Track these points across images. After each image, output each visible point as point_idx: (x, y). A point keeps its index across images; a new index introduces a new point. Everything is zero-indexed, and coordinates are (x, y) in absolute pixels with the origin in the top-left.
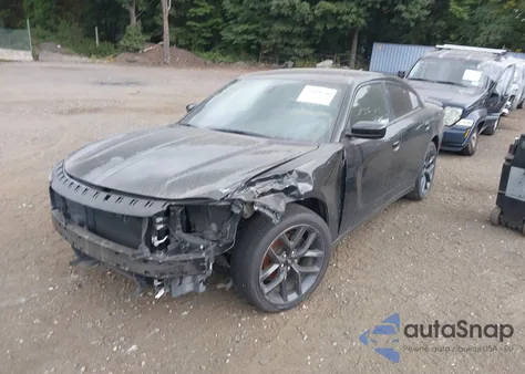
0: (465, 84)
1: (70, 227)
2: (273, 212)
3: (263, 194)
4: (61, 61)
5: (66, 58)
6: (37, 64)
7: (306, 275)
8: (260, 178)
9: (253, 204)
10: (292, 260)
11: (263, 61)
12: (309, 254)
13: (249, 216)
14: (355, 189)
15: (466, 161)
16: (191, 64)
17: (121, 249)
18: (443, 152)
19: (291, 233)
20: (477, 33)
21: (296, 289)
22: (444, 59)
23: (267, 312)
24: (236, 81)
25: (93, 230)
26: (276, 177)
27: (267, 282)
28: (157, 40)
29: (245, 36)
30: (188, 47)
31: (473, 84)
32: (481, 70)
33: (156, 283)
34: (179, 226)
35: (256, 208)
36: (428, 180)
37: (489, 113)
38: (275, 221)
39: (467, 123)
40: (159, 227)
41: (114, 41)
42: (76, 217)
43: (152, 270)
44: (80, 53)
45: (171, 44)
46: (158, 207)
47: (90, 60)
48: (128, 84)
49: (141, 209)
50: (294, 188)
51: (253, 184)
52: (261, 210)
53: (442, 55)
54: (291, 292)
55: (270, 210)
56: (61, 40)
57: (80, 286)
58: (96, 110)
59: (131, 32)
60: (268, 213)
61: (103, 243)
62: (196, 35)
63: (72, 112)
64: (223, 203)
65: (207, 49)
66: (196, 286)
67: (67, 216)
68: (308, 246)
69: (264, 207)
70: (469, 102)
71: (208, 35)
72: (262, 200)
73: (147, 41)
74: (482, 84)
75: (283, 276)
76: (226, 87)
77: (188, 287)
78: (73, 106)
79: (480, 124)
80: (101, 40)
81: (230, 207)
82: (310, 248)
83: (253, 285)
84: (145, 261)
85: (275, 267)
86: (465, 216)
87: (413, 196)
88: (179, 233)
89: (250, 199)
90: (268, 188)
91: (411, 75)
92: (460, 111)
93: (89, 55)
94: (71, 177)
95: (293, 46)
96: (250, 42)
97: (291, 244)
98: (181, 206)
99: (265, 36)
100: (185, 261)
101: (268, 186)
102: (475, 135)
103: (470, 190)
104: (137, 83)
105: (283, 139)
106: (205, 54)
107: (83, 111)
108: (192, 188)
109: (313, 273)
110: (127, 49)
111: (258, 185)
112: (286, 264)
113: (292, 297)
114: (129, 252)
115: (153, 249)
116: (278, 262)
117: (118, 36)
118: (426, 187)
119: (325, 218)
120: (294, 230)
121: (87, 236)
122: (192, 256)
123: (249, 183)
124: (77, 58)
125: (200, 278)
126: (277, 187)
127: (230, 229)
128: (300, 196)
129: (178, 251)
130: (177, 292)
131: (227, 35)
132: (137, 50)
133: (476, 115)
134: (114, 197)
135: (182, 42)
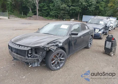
0: (100, 24)
1: (12, 53)
2: (53, 49)
3: (51, 46)
4: (14, 19)
5: (15, 18)
6: (9, 19)
7: (61, 63)
8: (51, 43)
9: (49, 48)
10: (58, 60)
11: (59, 19)
12: (62, 58)
13: (48, 50)
14: (72, 46)
15: (100, 40)
16: (43, 20)
17: (22, 57)
18: (94, 38)
19: (58, 54)
20: (106, 13)
21: (59, 66)
22: (96, 19)
23: (53, 70)
24: (49, 24)
25: (17, 53)
26: (54, 43)
27: (53, 64)
28: (35, 14)
29: (55, 14)
30: (42, 16)
31: (102, 24)
32: (103, 21)
33: (29, 64)
34: (34, 52)
35: (49, 49)
36: (91, 44)
37: (105, 30)
38: (53, 51)
39: (100, 32)
40: (30, 53)
41: (26, 15)
42: (14, 51)
43: (28, 61)
44: (18, 17)
45: (39, 15)
46: (29, 48)
47: (21, 19)
48: (29, 24)
49: (26, 49)
50: (58, 45)
51: (49, 44)
52: (50, 49)
53: (95, 18)
54: (58, 66)
55: (52, 49)
56: (14, 15)
57: (14, 65)
58: (21, 29)
59: (29, 13)
60: (52, 50)
61: (19, 56)
62: (44, 13)
63: (16, 30)
64: (43, 48)
65: (46, 16)
66: (38, 65)
67: (12, 50)
68: (61, 57)
69: (51, 48)
70: (101, 28)
71: (47, 13)
72: (51, 47)
73: (33, 15)
74: (104, 24)
75: (56, 63)
76: (47, 25)
77: (36, 65)
78: (16, 29)
79: (103, 33)
80: (23, 14)
81: (44, 48)
82: (62, 57)
83: (49, 65)
84: (27, 59)
85: (54, 61)
86: (98, 52)
87: (87, 48)
88: (34, 54)
89: (48, 47)
90: (52, 45)
91: (89, 22)
92: (99, 30)
93: (21, 17)
94: (13, 43)
95: (65, 16)
96: (56, 15)
97: (58, 56)
98: (34, 48)
99: (59, 14)
100: (35, 59)
101: (52, 44)
102: (102, 35)
103: (100, 46)
104: (31, 24)
105: (57, 35)
106: (46, 18)
107: (18, 29)
108: (36, 45)
109: (63, 63)
110: (29, 16)
111: (50, 44)
112: (57, 60)
113: (58, 67)
114: (24, 57)
115: (28, 57)
116: (55, 60)
117: (27, 14)
118: (90, 46)
119: (65, 51)
120: (58, 53)
121: (15, 54)
122: (36, 58)
123: (48, 44)
124: (18, 18)
125: (39, 63)
126: (54, 44)
127: (44, 53)
128: (59, 46)
129: (33, 57)
130: (34, 66)
131: (51, 13)
132: (31, 17)
133: (102, 30)
134: (21, 46)
135: (41, 15)
